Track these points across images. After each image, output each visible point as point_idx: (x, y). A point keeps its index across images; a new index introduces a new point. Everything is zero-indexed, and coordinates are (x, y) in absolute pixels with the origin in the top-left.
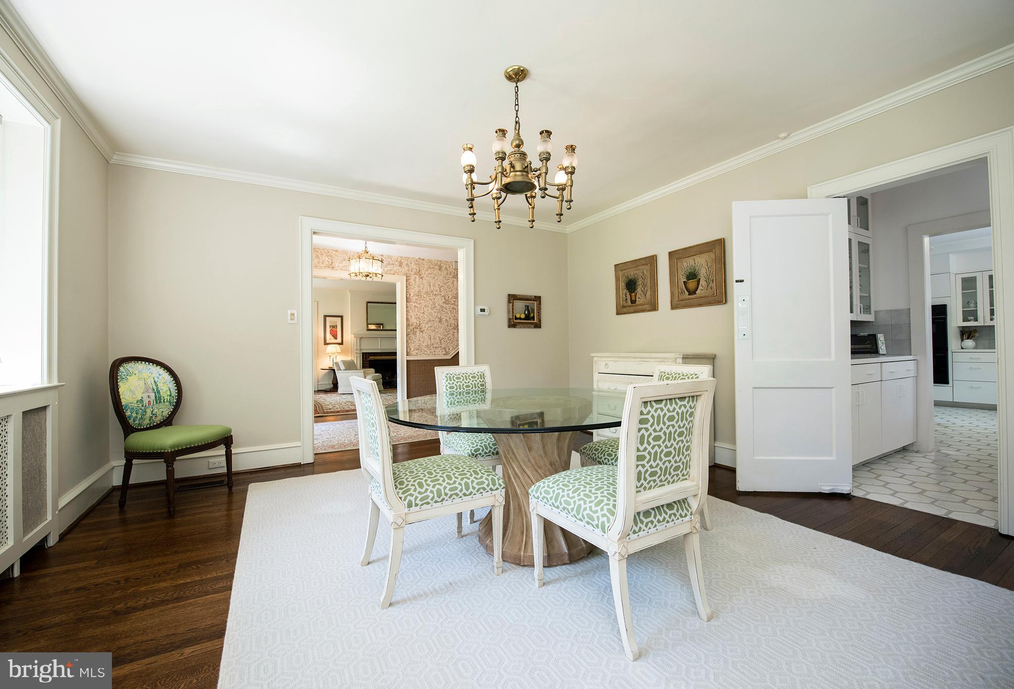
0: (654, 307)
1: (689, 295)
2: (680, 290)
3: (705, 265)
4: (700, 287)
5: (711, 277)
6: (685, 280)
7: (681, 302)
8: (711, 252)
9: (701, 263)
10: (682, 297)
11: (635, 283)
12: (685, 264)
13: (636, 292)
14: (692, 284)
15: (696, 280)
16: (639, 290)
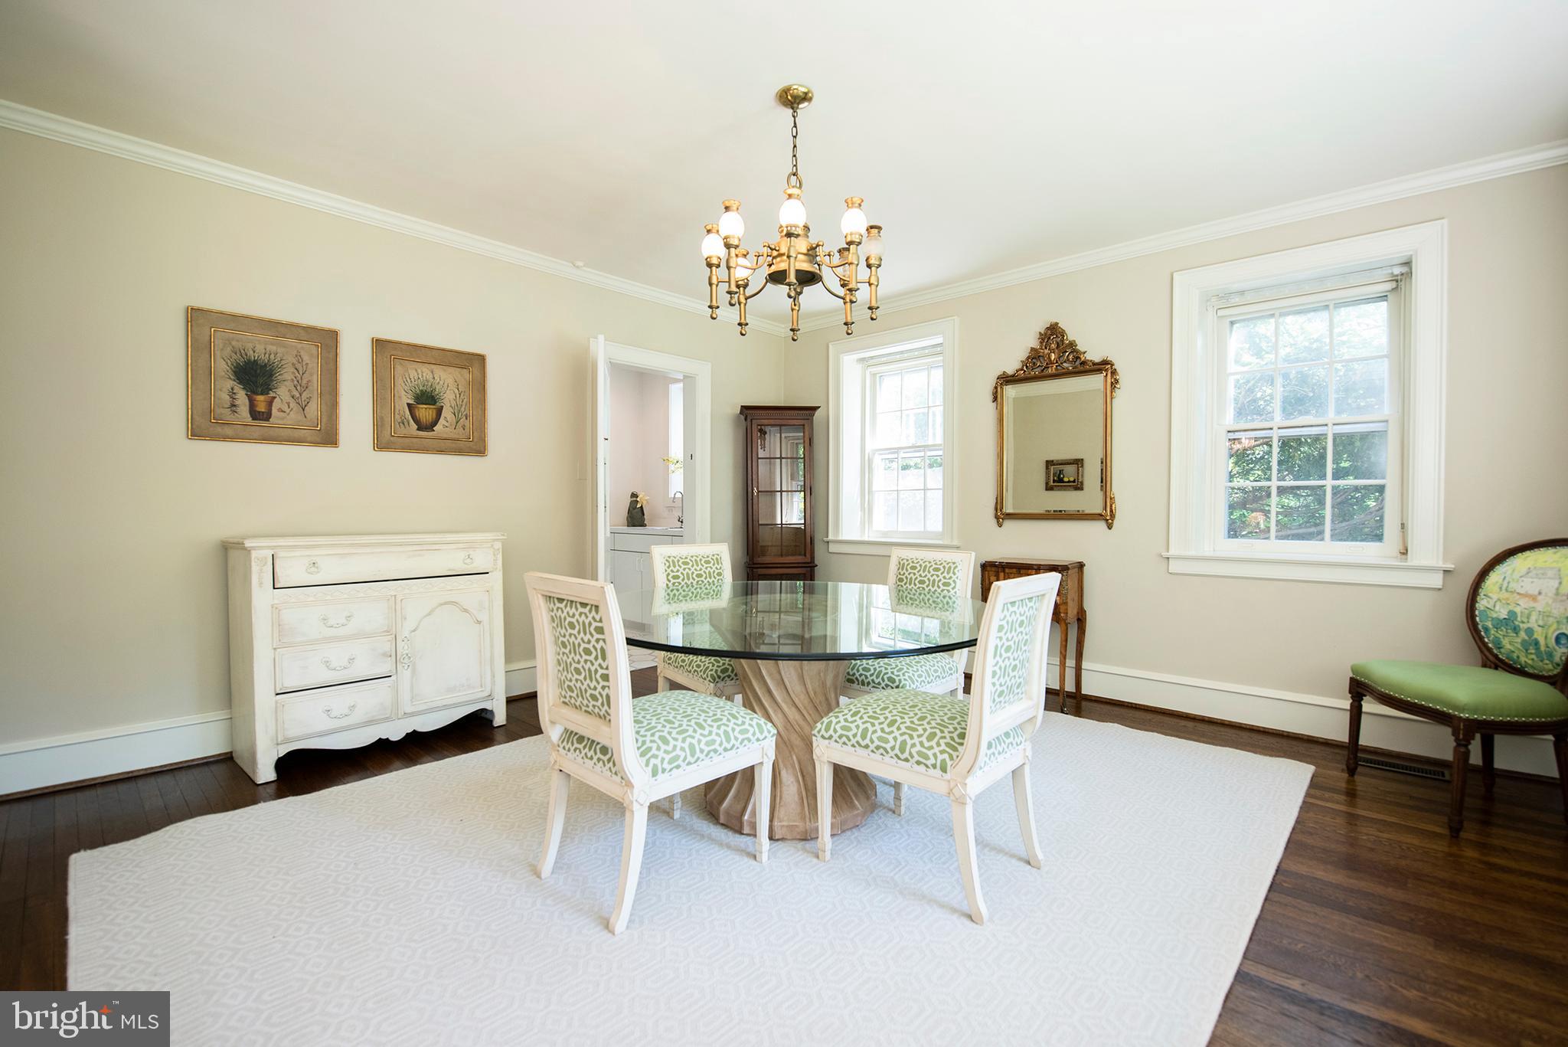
0: (328, 437)
1: (418, 429)
2: (397, 416)
3: (453, 386)
4: (442, 421)
5: (463, 409)
6: (412, 402)
7: (400, 440)
8: (465, 370)
9: (447, 382)
10: (402, 431)
11: (271, 375)
12: (413, 374)
13: (272, 394)
14: (425, 413)
15: (434, 407)
16: (283, 393)
